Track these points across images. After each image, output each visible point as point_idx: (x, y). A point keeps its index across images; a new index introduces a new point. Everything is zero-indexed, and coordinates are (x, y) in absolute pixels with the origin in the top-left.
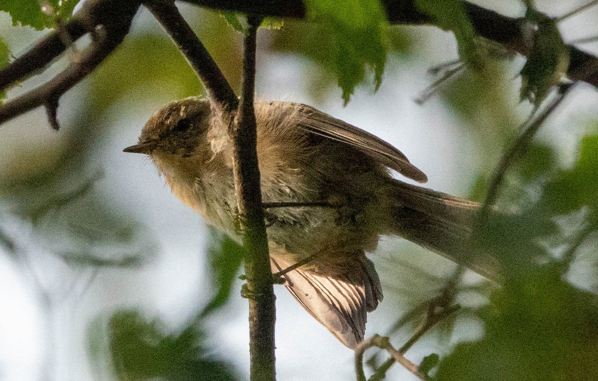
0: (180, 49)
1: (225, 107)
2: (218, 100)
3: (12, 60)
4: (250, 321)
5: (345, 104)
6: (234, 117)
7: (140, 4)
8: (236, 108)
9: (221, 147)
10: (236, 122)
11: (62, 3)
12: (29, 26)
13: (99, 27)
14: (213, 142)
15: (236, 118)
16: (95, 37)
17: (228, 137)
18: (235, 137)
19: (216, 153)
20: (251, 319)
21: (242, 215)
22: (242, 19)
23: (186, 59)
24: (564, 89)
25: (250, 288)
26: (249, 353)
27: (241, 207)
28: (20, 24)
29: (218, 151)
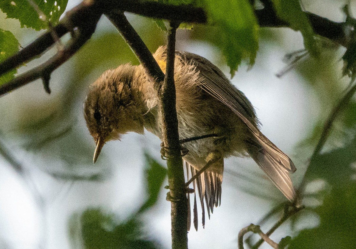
1: (156, 79)
2: (151, 75)
3: (21, 49)
4: (171, 215)
6: (161, 86)
7: (102, 14)
8: (163, 80)
9: (153, 105)
10: (163, 89)
11: (53, 14)
12: (31, 28)
13: (76, 29)
14: (148, 101)
15: (163, 86)
16: (73, 35)
18: (161, 99)
19: (150, 108)
20: (172, 214)
21: (167, 148)
22: (167, 24)
23: (131, 49)
27: (166, 143)
28: (26, 26)
29: (152, 107)
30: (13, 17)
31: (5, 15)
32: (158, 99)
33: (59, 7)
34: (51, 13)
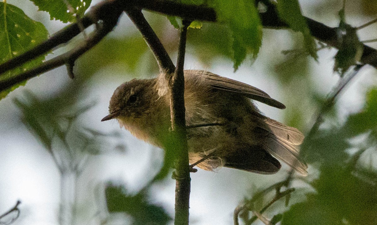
0: (143, 37)
1: (168, 70)
2: (163, 67)
3: (49, 38)
4: (176, 191)
5: (235, 71)
6: (172, 77)
7: (122, 11)
8: (174, 72)
9: (163, 93)
10: (173, 79)
11: (79, 9)
12: (59, 20)
13: (99, 22)
14: (159, 90)
15: (173, 77)
16: (97, 26)
17: (168, 88)
18: (172, 88)
19: (160, 96)
21: (174, 132)
23: (147, 43)
24: (358, 67)
25: (176, 173)
26: (175, 210)
27: (174, 128)
28: (55, 19)
29: (162, 95)
30: (44, 10)
31: (37, 8)
32: (169, 88)
33: (84, 3)
34: (77, 8)
